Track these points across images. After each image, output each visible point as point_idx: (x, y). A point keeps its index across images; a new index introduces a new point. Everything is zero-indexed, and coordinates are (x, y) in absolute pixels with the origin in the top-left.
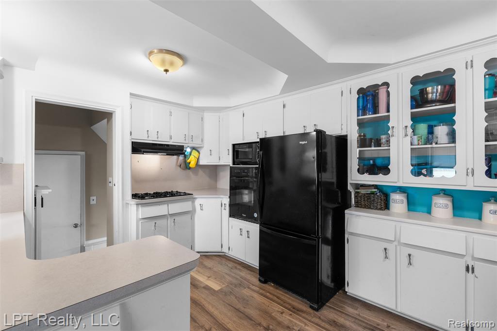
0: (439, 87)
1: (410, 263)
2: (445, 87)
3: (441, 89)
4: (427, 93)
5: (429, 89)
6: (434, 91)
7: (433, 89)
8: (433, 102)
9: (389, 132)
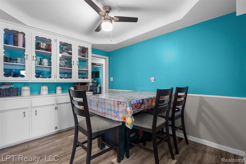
0: (45, 44)
1: (36, 114)
2: (47, 45)
3: (46, 45)
4: (40, 45)
5: (41, 43)
6: (43, 45)
7: (43, 44)
8: (42, 49)
9: (25, 57)
